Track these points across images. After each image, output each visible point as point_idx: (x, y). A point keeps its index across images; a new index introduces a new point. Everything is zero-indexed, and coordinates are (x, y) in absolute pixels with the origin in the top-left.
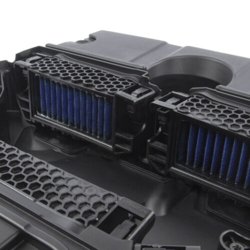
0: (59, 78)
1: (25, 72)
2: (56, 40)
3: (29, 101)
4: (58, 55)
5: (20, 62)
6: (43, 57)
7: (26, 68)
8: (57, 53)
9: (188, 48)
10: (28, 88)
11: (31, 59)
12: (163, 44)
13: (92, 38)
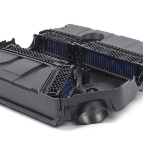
0: (53, 39)
1: (42, 38)
2: (53, 27)
3: (43, 47)
4: (53, 33)
5: (41, 34)
6: (48, 33)
7: (42, 36)
8: (53, 32)
9: (96, 30)
10: (43, 43)
11: (44, 34)
12: (89, 29)
13: (66, 27)
